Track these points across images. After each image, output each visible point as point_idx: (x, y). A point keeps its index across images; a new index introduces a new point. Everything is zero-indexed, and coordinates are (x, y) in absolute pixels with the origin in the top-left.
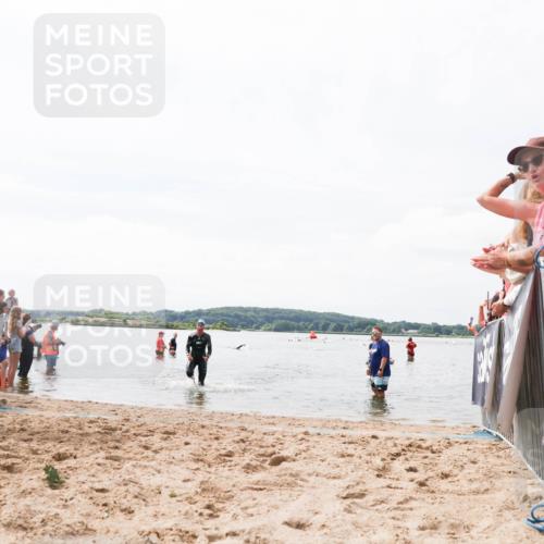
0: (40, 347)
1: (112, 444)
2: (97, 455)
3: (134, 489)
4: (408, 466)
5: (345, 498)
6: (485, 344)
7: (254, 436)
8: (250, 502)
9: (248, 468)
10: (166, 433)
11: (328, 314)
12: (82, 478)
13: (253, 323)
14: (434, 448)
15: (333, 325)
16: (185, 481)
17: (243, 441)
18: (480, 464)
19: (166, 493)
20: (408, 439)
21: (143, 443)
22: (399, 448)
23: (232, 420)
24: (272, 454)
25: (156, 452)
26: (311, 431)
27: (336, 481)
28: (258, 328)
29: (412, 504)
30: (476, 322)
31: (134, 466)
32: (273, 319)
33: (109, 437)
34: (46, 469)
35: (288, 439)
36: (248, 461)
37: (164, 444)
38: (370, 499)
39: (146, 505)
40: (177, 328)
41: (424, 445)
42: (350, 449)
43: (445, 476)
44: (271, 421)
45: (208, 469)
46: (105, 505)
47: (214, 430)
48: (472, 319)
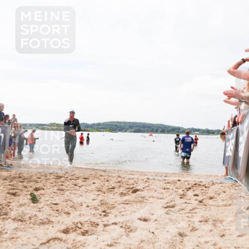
0: (27, 140)
1: (60, 183)
2: (54, 188)
3: (70, 204)
4: (194, 193)
5: (165, 208)
6: (230, 138)
7: (124, 180)
8: (123, 210)
9: (122, 194)
10: (85, 178)
11: (158, 124)
12: (47, 198)
13: (124, 129)
14: (206, 185)
15: (160, 130)
16: (93, 200)
17: (119, 182)
18: (227, 193)
19: (85, 205)
20: (195, 181)
21: (74, 183)
22: (191, 186)
23: (114, 173)
24: (132, 188)
25: (80, 187)
26: (150, 177)
27: (161, 200)
28: (126, 131)
29: (196, 210)
30: (226, 128)
31: (70, 193)
32: (133, 127)
33: (59, 180)
34: (31, 195)
35: (139, 181)
36: (121, 191)
37: (84, 183)
38: (177, 208)
39: (76, 211)
40: (89, 131)
41: (202, 184)
42: (168, 186)
43: (211, 198)
44: (132, 173)
45: (104, 195)
46: (57, 210)
47: (106, 177)
48: (224, 127)
